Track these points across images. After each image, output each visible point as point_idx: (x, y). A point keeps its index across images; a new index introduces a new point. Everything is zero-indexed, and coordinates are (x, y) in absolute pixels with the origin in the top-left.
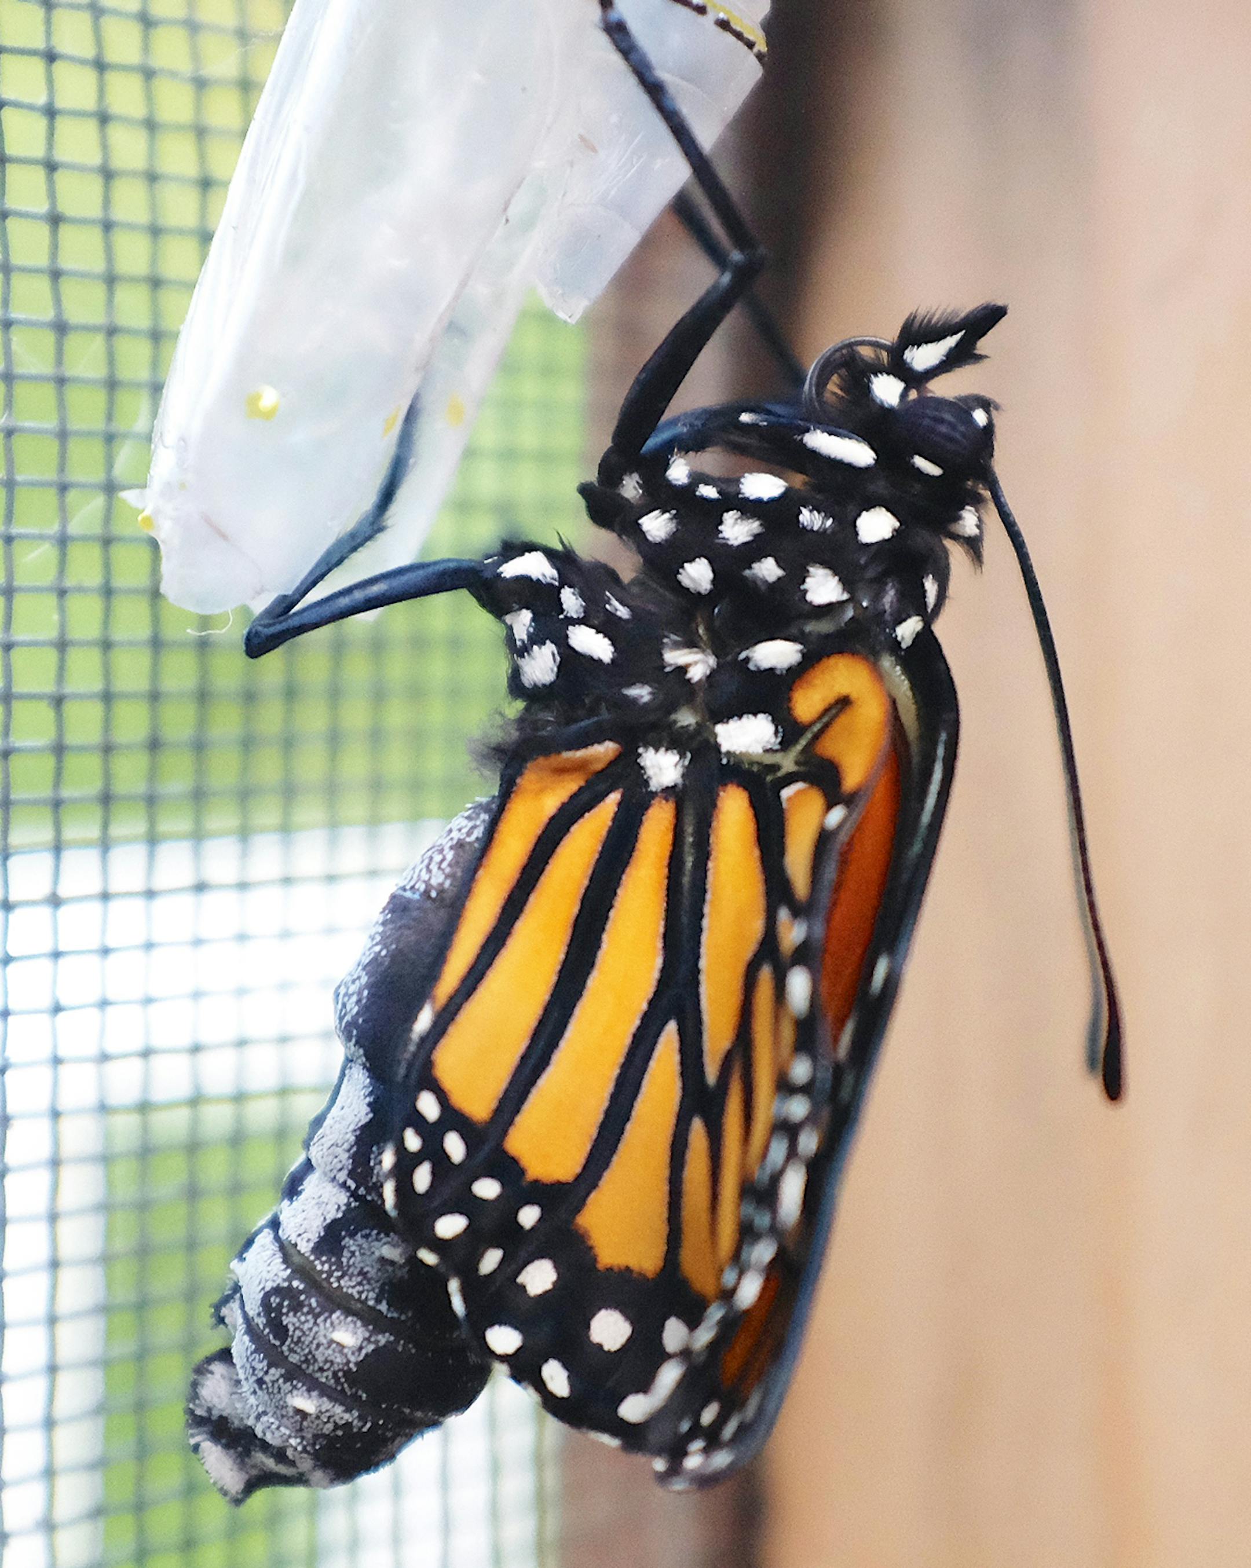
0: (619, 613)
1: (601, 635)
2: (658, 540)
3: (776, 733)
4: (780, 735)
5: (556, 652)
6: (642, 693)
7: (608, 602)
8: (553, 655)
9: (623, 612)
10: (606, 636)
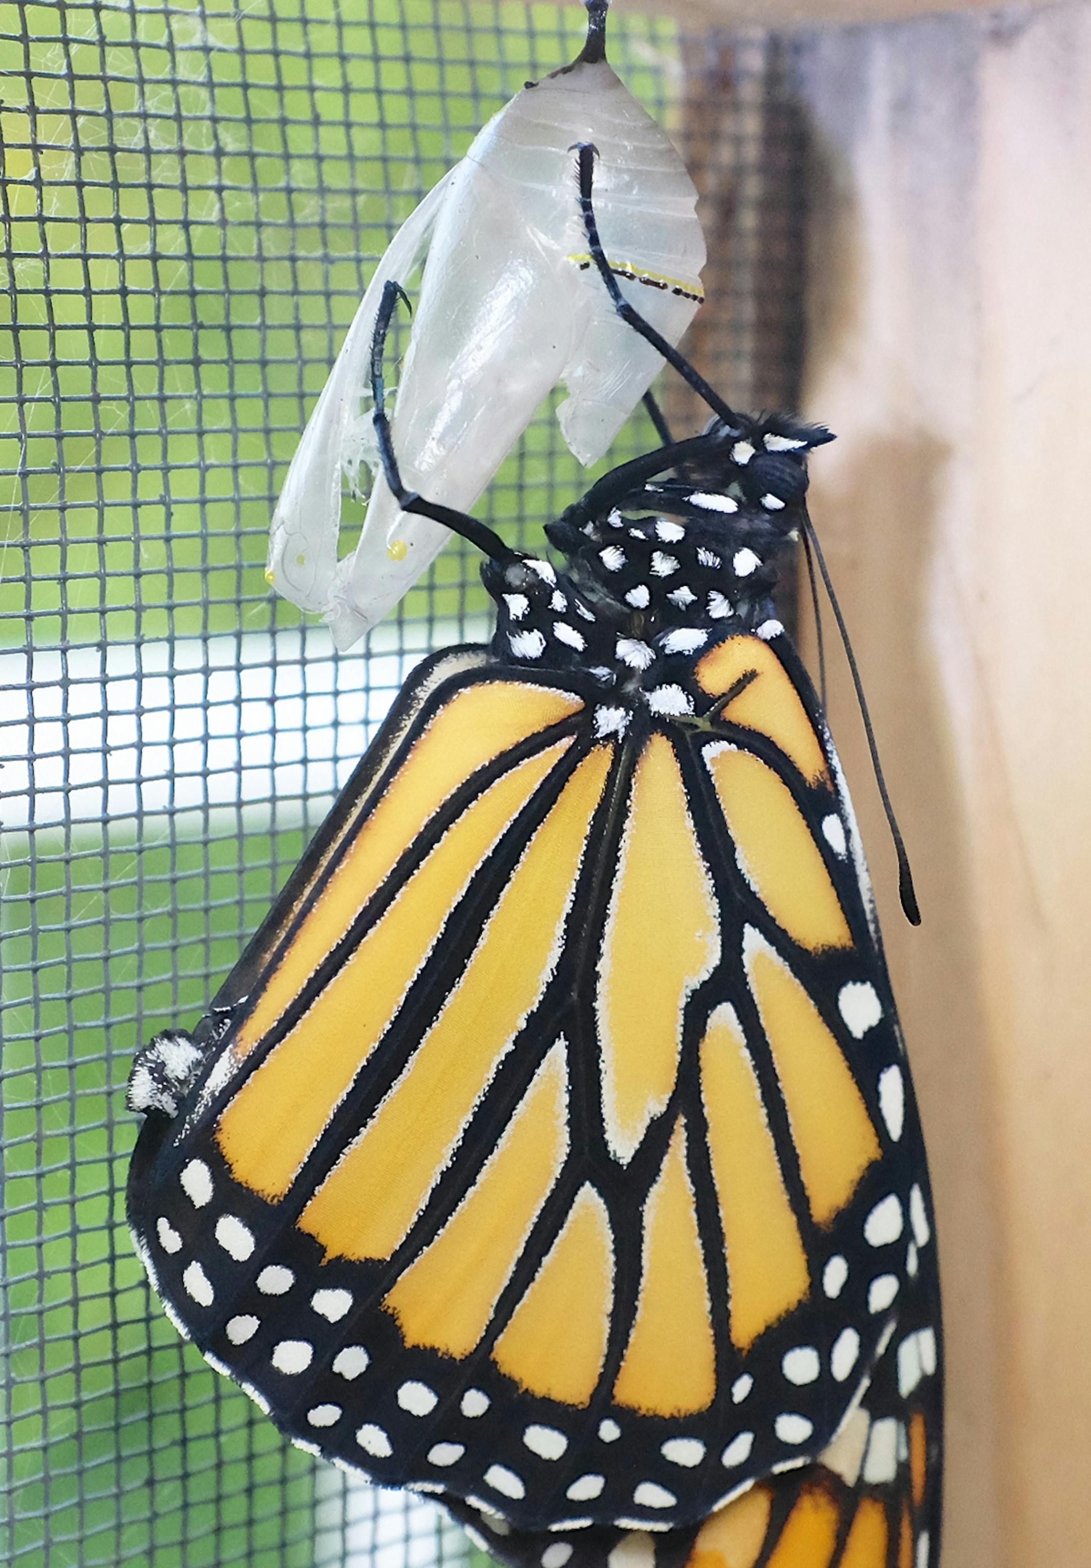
0: (585, 617)
1: (576, 632)
2: (612, 569)
3: (689, 701)
4: (692, 704)
5: (542, 637)
6: (601, 672)
7: (579, 608)
8: (541, 640)
9: (589, 616)
10: (579, 632)
